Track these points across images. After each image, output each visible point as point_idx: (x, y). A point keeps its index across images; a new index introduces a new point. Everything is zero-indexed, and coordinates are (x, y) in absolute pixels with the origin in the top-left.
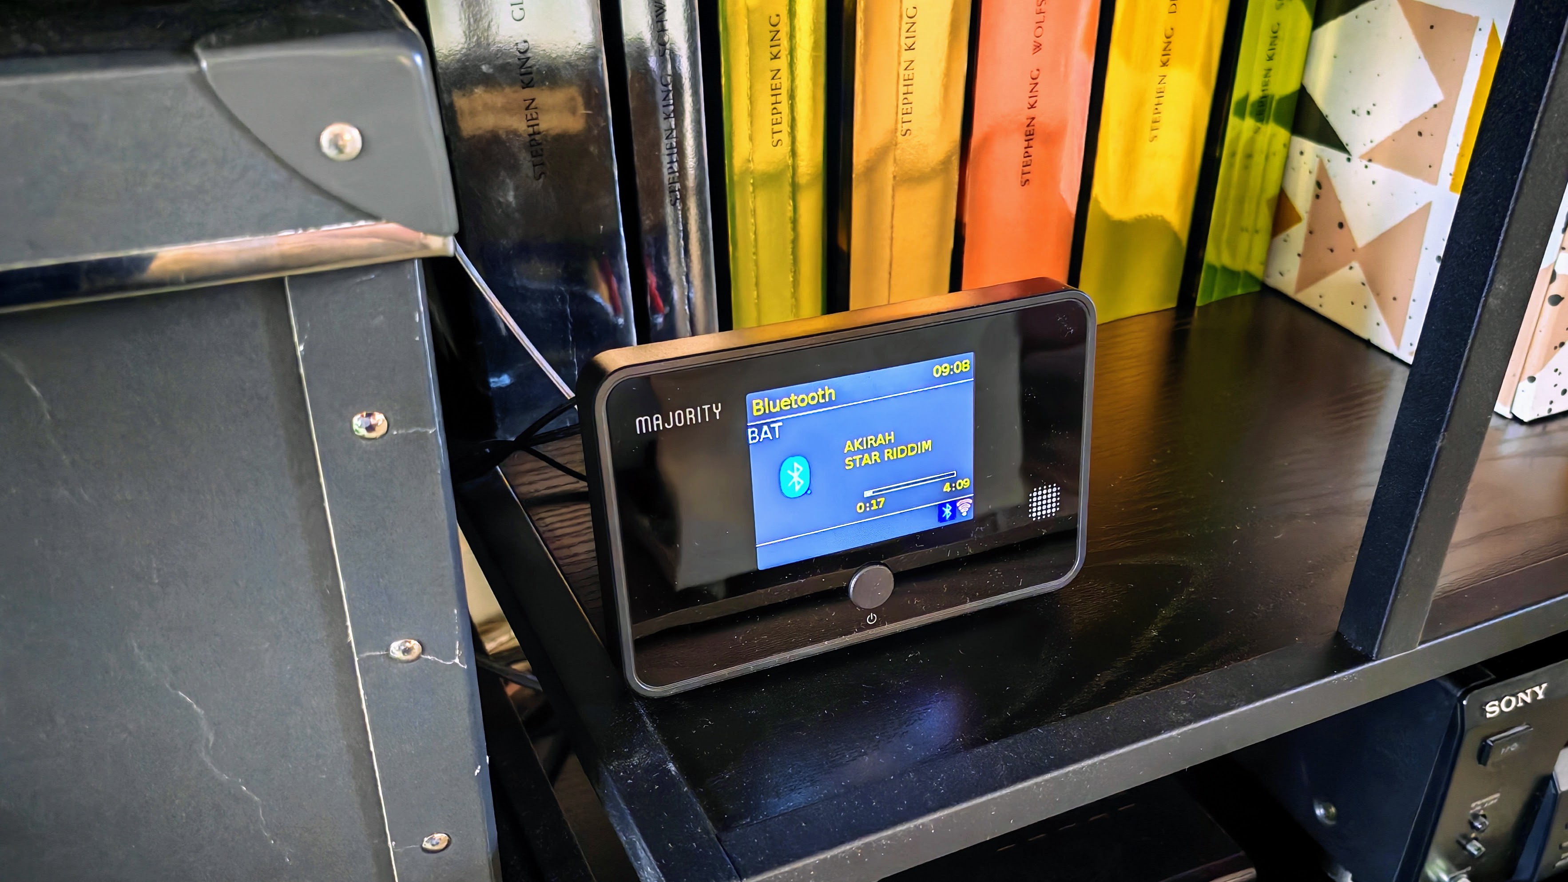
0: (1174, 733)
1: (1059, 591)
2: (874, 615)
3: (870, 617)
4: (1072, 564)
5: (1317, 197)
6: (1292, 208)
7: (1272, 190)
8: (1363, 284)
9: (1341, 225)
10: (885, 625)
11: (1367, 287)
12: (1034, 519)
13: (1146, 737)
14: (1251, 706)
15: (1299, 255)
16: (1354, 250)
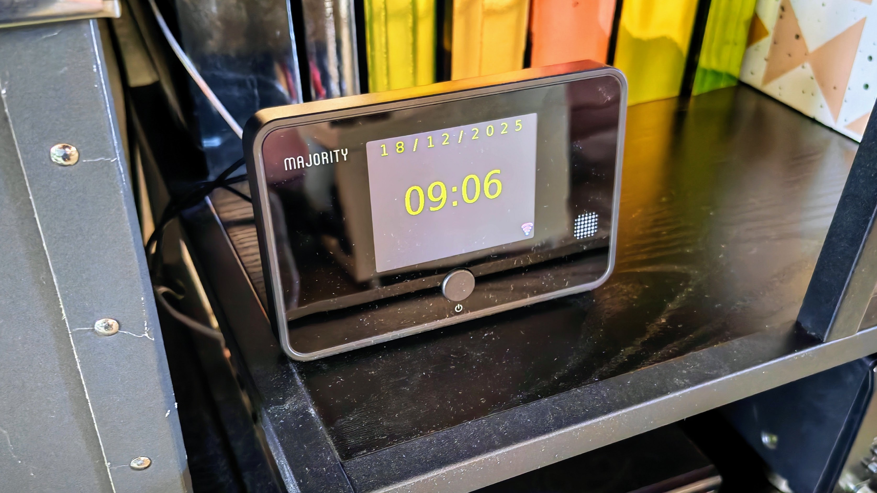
0: (677, 394)
1: (594, 291)
2: (461, 306)
3: (457, 308)
4: (603, 271)
5: (781, 17)
6: (762, 26)
7: (748, 14)
8: (812, 78)
9: (797, 37)
10: (468, 313)
11: (815, 81)
12: (578, 238)
13: (655, 397)
14: (734, 375)
15: (766, 60)
16: (806, 54)
